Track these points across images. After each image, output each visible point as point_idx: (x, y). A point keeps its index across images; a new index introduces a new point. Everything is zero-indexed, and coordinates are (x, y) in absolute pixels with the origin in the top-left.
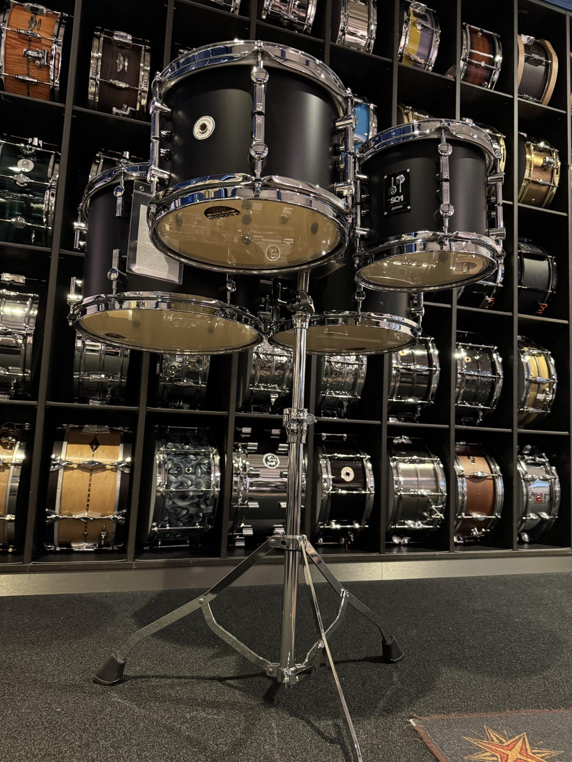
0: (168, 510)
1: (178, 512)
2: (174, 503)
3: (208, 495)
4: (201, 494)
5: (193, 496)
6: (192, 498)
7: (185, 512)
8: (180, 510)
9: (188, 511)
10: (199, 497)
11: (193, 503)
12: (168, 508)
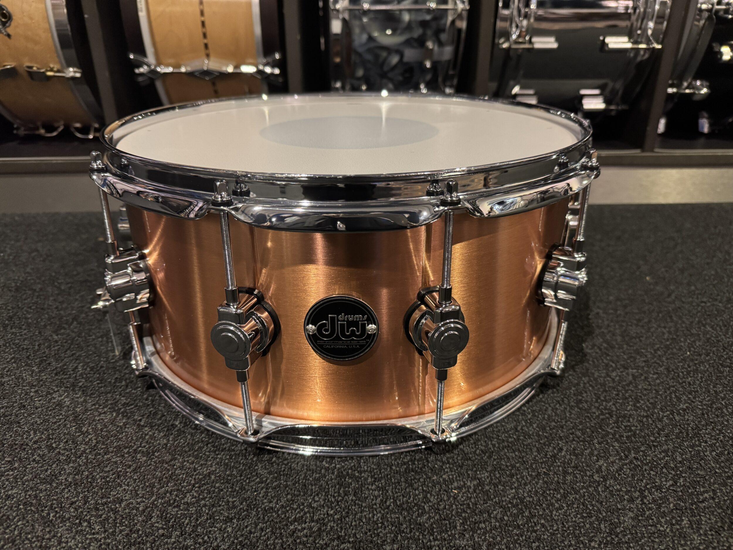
0: (360, 55)
1: (381, 60)
2: (371, 39)
3: (443, 22)
4: (428, 17)
5: (410, 22)
6: (409, 27)
7: (395, 60)
8: (384, 54)
9: (402, 56)
10: (424, 24)
11: (412, 38)
12: (360, 50)
